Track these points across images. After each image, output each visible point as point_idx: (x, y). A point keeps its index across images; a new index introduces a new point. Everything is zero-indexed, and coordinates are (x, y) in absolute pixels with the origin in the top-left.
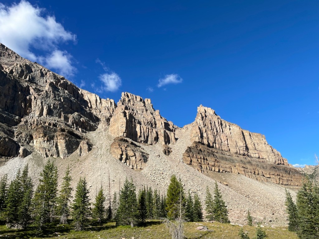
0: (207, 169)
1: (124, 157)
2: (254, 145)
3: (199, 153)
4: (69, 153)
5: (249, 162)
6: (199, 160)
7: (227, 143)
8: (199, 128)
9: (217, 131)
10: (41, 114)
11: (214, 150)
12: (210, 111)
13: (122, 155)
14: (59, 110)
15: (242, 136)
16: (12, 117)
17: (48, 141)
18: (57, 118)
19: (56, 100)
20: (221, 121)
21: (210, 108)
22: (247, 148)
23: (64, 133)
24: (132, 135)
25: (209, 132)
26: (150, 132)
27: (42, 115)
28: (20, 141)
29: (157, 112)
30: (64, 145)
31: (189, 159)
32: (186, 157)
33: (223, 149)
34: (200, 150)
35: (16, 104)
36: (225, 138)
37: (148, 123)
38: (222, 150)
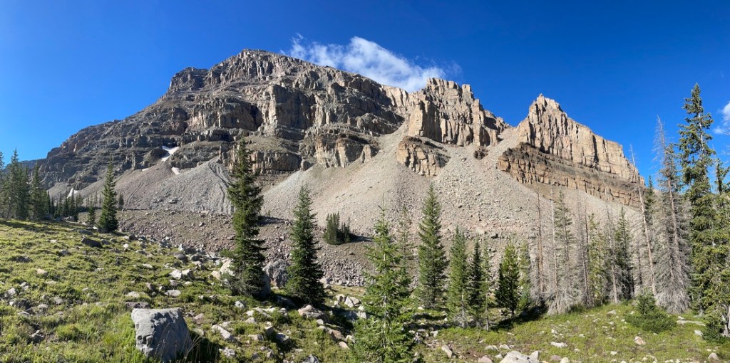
0: (532, 179)
1: (412, 160)
2: (607, 156)
3: (523, 158)
4: (350, 161)
5: (596, 176)
6: (522, 167)
7: (570, 149)
8: (531, 125)
9: (558, 132)
10: (324, 122)
11: (548, 156)
12: (553, 104)
13: (408, 158)
14: (344, 114)
15: (592, 143)
16: (297, 131)
17: (328, 150)
18: (342, 124)
19: (340, 102)
20: (566, 120)
21: (553, 101)
22: (596, 159)
23: (344, 139)
24: (434, 134)
25: (545, 132)
26: (460, 129)
27: (326, 123)
28: (303, 154)
29: (476, 103)
30: (344, 152)
31: (507, 164)
32: (502, 162)
33: (563, 156)
34: (527, 154)
35: (301, 117)
36: (569, 143)
37: (459, 117)
38: (561, 158)
